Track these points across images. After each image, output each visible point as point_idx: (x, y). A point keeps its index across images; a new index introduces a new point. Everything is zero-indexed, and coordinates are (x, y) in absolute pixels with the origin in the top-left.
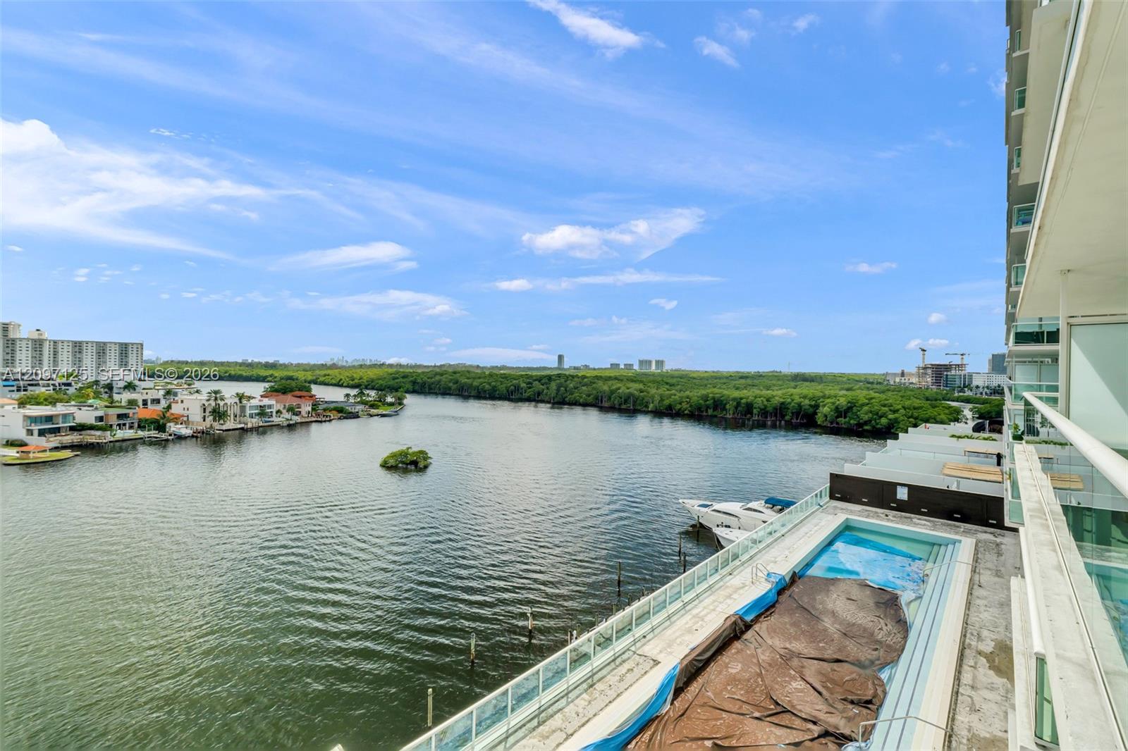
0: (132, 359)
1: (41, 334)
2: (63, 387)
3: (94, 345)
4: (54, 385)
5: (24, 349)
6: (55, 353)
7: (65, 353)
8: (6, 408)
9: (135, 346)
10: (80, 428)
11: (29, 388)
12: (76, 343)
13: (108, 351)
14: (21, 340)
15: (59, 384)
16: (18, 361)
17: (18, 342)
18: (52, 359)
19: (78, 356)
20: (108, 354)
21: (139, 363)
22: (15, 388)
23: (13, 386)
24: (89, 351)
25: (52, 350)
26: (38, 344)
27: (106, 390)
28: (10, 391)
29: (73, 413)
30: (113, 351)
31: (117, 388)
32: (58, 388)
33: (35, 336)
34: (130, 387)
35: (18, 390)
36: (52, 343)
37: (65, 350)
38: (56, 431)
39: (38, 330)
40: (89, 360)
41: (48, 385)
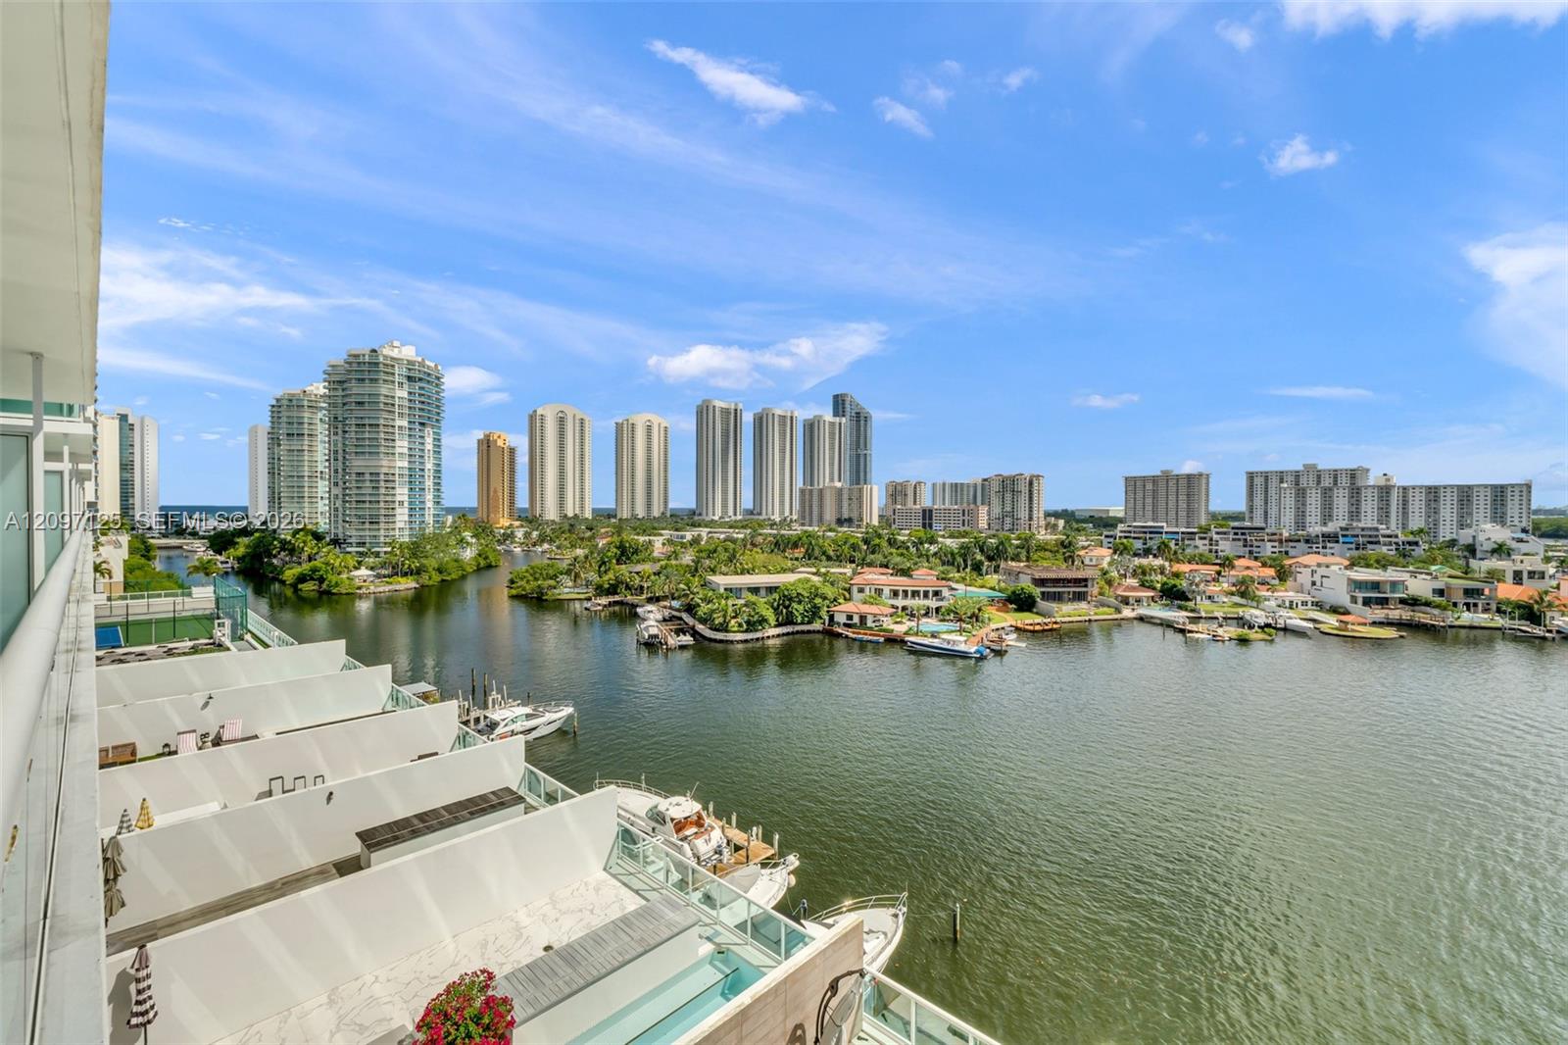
0: (1512, 509)
1: (1388, 480)
2: (1408, 547)
3: (1455, 490)
4: (1397, 544)
5: (1369, 498)
6: (1405, 503)
7: (1417, 503)
8: (1333, 568)
9: (1517, 490)
10: (1413, 602)
11: (1369, 546)
12: (1430, 488)
13: (1475, 498)
14: (1366, 487)
15: (1403, 543)
16: (1363, 514)
17: (1363, 491)
18: (1401, 510)
19: (1433, 506)
20: (1475, 502)
21: (1524, 515)
22: (1353, 546)
23: (1352, 543)
24: (1448, 498)
25: (1401, 498)
26: (1385, 491)
27: (1466, 553)
28: (1349, 549)
29: (1404, 581)
30: (1482, 498)
31: (1481, 551)
32: (1402, 547)
33: (1382, 482)
34: (1500, 550)
35: (1357, 549)
36: (1401, 490)
37: (1417, 499)
38: (1383, 602)
39: (1385, 475)
40: (1448, 512)
41: (1390, 544)
